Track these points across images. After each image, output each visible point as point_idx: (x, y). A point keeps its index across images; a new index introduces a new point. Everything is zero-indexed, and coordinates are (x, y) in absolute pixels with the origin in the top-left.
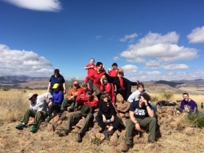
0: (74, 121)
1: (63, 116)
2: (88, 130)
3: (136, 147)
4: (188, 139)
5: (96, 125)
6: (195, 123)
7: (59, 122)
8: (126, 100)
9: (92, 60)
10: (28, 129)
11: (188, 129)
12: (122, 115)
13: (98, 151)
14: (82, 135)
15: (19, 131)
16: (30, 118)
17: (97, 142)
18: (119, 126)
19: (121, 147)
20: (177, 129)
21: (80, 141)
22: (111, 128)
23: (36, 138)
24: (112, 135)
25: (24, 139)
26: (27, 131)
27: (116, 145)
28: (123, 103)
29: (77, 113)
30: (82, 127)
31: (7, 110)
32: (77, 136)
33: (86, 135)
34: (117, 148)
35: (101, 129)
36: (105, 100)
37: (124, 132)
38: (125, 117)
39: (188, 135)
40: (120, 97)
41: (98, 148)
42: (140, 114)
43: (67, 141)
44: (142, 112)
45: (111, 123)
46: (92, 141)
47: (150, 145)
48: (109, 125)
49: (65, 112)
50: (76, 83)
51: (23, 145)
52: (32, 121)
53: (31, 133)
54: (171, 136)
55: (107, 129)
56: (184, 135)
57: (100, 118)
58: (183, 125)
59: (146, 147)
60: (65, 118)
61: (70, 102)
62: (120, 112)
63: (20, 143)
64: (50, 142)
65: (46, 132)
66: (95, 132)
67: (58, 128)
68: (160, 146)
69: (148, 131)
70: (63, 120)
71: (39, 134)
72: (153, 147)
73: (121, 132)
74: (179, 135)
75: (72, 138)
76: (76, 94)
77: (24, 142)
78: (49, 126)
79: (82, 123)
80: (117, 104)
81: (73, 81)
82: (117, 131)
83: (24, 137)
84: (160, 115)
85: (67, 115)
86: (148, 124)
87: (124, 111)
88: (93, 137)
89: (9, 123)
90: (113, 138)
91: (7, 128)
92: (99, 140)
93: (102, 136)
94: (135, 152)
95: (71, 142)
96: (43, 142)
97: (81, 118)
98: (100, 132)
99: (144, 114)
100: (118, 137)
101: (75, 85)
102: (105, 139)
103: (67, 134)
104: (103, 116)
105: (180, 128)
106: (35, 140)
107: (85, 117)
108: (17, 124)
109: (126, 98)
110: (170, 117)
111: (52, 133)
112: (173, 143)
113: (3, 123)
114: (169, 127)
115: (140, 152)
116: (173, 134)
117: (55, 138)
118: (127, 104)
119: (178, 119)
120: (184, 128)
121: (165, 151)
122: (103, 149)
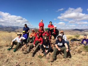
1: (28, 45)
2: (37, 52)
4: (83, 57)
5: (41, 49)
6: (87, 49)
7: (26, 47)
8: (55, 39)
11: (83, 52)
12: (53, 45)
13: (40, 61)
14: (34, 53)
15: (8, 51)
17: (40, 57)
19: (51, 59)
20: (78, 52)
22: (47, 51)
23: (15, 54)
24: (47, 54)
26: (12, 51)
27: (49, 59)
30: (35, 50)
32: (32, 54)
34: (49, 60)
35: (42, 51)
39: (83, 55)
40: (53, 37)
42: (60, 45)
43: (28, 56)
44: (61, 44)
46: (38, 57)
48: (46, 50)
49: (29, 43)
50: (33, 30)
51: (9, 57)
52: (15, 46)
53: (13, 52)
54: (75, 55)
55: (45, 51)
56: (81, 55)
58: (81, 50)
59: (62, 60)
63: (8, 56)
64: (20, 56)
65: (20, 52)
66: (40, 53)
67: (25, 50)
70: (27, 46)
71: (17, 52)
72: (65, 60)
74: (79, 55)
77: (9, 56)
79: (35, 48)
80: (51, 40)
82: (50, 53)
83: (10, 54)
84: (71, 46)
86: (64, 50)
87: (54, 43)
88: (39, 55)
90: (48, 55)
91: (4, 49)
92: (41, 56)
93: (43, 55)
94: (57, 62)
95: (30, 56)
96: (17, 56)
99: (62, 45)
100: (50, 55)
102: (44, 56)
103: (28, 53)
106: (14, 55)
108: (8, 47)
110: (75, 47)
111: (22, 52)
113: (3, 47)
114: (74, 51)
115: (59, 63)
116: (76, 54)
117: (23, 54)
118: (55, 40)
119: (79, 48)
120: (81, 52)
121: (71, 62)
122: (43, 60)
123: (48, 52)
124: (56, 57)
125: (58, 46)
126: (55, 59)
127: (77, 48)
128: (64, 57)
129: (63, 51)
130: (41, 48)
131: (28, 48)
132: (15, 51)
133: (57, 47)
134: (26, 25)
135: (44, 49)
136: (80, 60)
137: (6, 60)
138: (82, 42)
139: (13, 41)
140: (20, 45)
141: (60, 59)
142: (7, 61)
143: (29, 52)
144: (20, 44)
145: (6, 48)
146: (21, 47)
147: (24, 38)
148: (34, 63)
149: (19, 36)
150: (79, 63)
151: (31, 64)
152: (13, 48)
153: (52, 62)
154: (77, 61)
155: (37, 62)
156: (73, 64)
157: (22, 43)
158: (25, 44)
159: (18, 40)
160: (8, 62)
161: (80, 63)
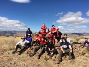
0: (36, 50)
1: (32, 48)
2: (42, 54)
3: (63, 61)
4: (87, 59)
5: (46, 52)
7: (30, 51)
8: (59, 42)
9: (44, 24)
10: (17, 53)
11: (87, 54)
12: (57, 48)
14: (40, 56)
15: (13, 54)
17: (46, 59)
18: (56, 53)
19: (57, 61)
21: (39, 59)
22: (52, 53)
23: (20, 57)
24: (53, 56)
25: (16, 57)
26: (17, 54)
27: (55, 61)
28: (57, 42)
29: (38, 47)
31: (8, 45)
32: (38, 57)
33: (42, 56)
35: (48, 54)
36: (50, 41)
37: (58, 55)
38: (58, 49)
39: (87, 57)
40: (56, 40)
41: (47, 62)
42: (65, 47)
43: (33, 59)
45: (52, 51)
46: (44, 59)
47: (69, 61)
48: (52, 52)
49: (32, 46)
50: (37, 34)
51: (15, 60)
52: (19, 50)
54: (79, 57)
55: (51, 54)
56: (85, 57)
57: (47, 49)
58: (84, 52)
60: (33, 49)
61: (34, 42)
62: (56, 46)
63: (14, 59)
64: (26, 59)
66: (45, 55)
67: (30, 53)
68: (74, 61)
69: (68, 55)
70: (31, 49)
71: (22, 55)
72: (71, 62)
73: (57, 55)
74: (83, 57)
75: (36, 57)
76: (37, 38)
77: (15, 59)
78: (26, 52)
79: (40, 51)
80: (55, 43)
81: (36, 33)
82: (55, 55)
83: (15, 57)
84: (74, 48)
85: (33, 48)
87: (58, 46)
88: (45, 57)
90: (53, 58)
91: (8, 53)
93: (48, 57)
94: (63, 64)
95: (35, 59)
96: (23, 59)
97: (39, 49)
98: (48, 55)
100: (55, 57)
101: (37, 35)
102: (50, 58)
105: (83, 54)
107: (41, 48)
108: (12, 51)
109: (59, 41)
110: (79, 49)
111: (27, 55)
112: (80, 60)
113: (6, 51)
114: (78, 53)
115: (65, 64)
117: (29, 57)
118: (59, 43)
119: (82, 50)
120: (85, 54)
121: (77, 64)
123: (54, 54)
128: (69, 59)
129: (68, 53)
134: (29, 29)
136: (85, 61)
137: (13, 62)
139: (17, 44)
141: (66, 61)
142: (15, 64)
144: (24, 47)
145: (10, 51)
148: (41, 65)
149: (23, 39)
150: (84, 64)
151: (38, 65)
152: (17, 51)
154: (82, 63)
155: (44, 64)
156: (79, 65)
160: (16, 64)
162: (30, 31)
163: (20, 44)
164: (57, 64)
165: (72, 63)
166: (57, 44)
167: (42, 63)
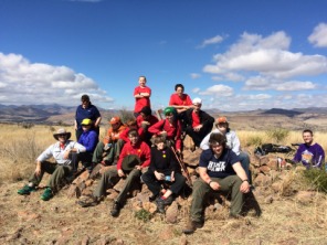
1: (95, 172)
2: (131, 196)
3: (208, 224)
4: (301, 211)
5: (145, 187)
6: (316, 183)
7: (88, 182)
8: (199, 146)
11: (303, 195)
12: (190, 170)
13: (144, 232)
15: (23, 197)
16: (46, 174)
17: (144, 216)
18: (183, 190)
19: (183, 224)
20: (284, 195)
22: (168, 193)
23: (47, 208)
24: (170, 204)
26: (36, 197)
27: (175, 222)
28: (193, 150)
31: (12, 162)
33: (128, 205)
34: (176, 226)
35: (151, 195)
36: (160, 146)
38: (195, 173)
39: (303, 204)
40: (188, 141)
41: (145, 226)
42: (218, 170)
43: (96, 215)
44: (221, 167)
46: (136, 216)
47: (231, 222)
48: (166, 188)
49: (100, 165)
51: (24, 220)
53: (42, 201)
54: (272, 207)
55: (162, 195)
56: (295, 205)
58: (294, 187)
59: (225, 227)
60: (98, 176)
62: (186, 165)
63: (20, 217)
64: (69, 215)
65: (66, 199)
66: (142, 200)
67: (86, 191)
68: (249, 224)
70: (94, 178)
71: (55, 201)
72: (236, 226)
73: (184, 199)
74: (287, 205)
75: (105, 209)
76: (117, 136)
77: (25, 215)
78: (72, 188)
79: (121, 186)
80: (184, 152)
82: (179, 199)
83: (28, 207)
85: (100, 171)
86: (231, 187)
87: (195, 164)
88: (139, 208)
89: (10, 183)
90: (171, 209)
91: (5, 192)
92: (146, 212)
93: (153, 207)
94: (205, 235)
95: (103, 215)
96: (57, 216)
98: (151, 200)
99: (223, 168)
100: (179, 207)
102: (157, 211)
103: (98, 203)
104: (156, 173)
105: (289, 193)
106: (44, 212)
108: (22, 185)
110: (273, 174)
111: (75, 199)
113: (1, 184)
114: (269, 191)
115: (215, 235)
116: (275, 202)
117: (78, 208)
118: (198, 152)
119: (286, 177)
120: (295, 192)
121: (258, 233)
122: (152, 227)
123: (174, 196)
124: (203, 213)
125: (208, 172)
126: (200, 222)
127: (278, 179)
129: (226, 193)
130: (147, 183)
131: (97, 186)
132: (46, 199)
133: (205, 178)
134: (85, 99)
135: (156, 187)
136: (290, 223)
137: (12, 232)
138: (298, 157)
140: (68, 175)
141: (219, 223)
142: (19, 236)
143: (102, 200)
144: (66, 169)
145: (13, 185)
146: (70, 182)
147: (80, 148)
148: (119, 241)
149: (61, 140)
150: (286, 235)
151: (108, 243)
152: (41, 185)
153: (187, 233)
154: (280, 229)
155: (132, 235)
156: (268, 238)
157: (75, 165)
158: (84, 170)
159: (59, 154)
160: (21, 239)
161: (292, 235)
162: (90, 106)
163: (51, 155)
164: (184, 236)
165: (239, 230)
166: (192, 157)
167: (127, 232)
